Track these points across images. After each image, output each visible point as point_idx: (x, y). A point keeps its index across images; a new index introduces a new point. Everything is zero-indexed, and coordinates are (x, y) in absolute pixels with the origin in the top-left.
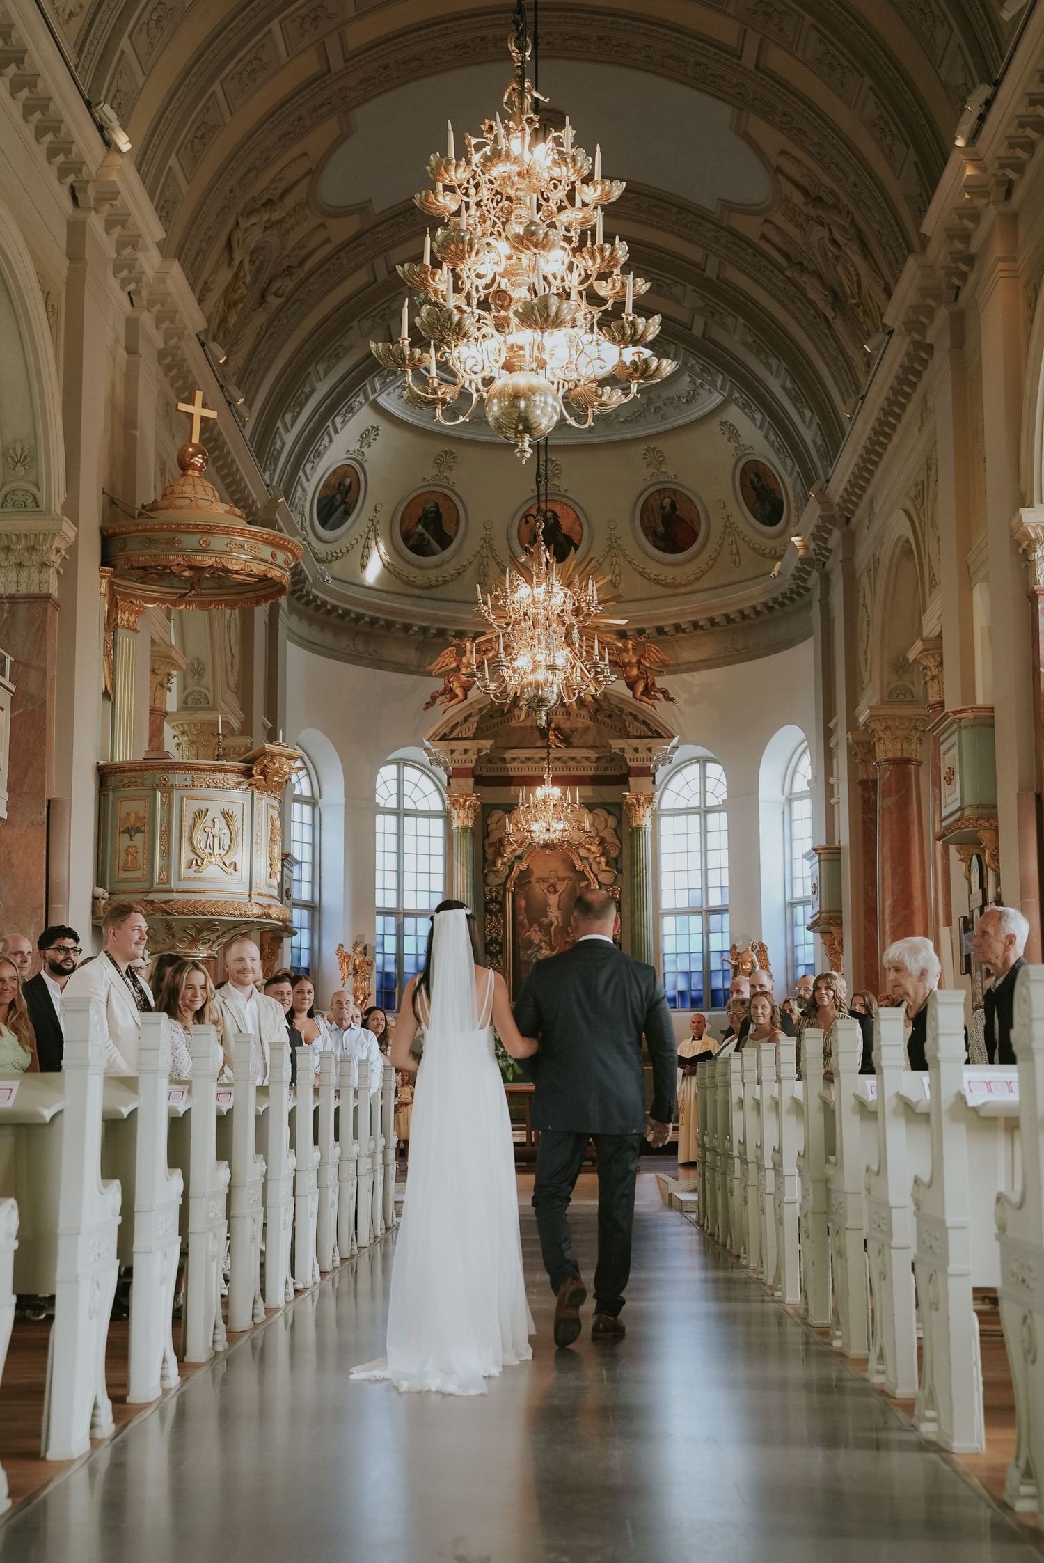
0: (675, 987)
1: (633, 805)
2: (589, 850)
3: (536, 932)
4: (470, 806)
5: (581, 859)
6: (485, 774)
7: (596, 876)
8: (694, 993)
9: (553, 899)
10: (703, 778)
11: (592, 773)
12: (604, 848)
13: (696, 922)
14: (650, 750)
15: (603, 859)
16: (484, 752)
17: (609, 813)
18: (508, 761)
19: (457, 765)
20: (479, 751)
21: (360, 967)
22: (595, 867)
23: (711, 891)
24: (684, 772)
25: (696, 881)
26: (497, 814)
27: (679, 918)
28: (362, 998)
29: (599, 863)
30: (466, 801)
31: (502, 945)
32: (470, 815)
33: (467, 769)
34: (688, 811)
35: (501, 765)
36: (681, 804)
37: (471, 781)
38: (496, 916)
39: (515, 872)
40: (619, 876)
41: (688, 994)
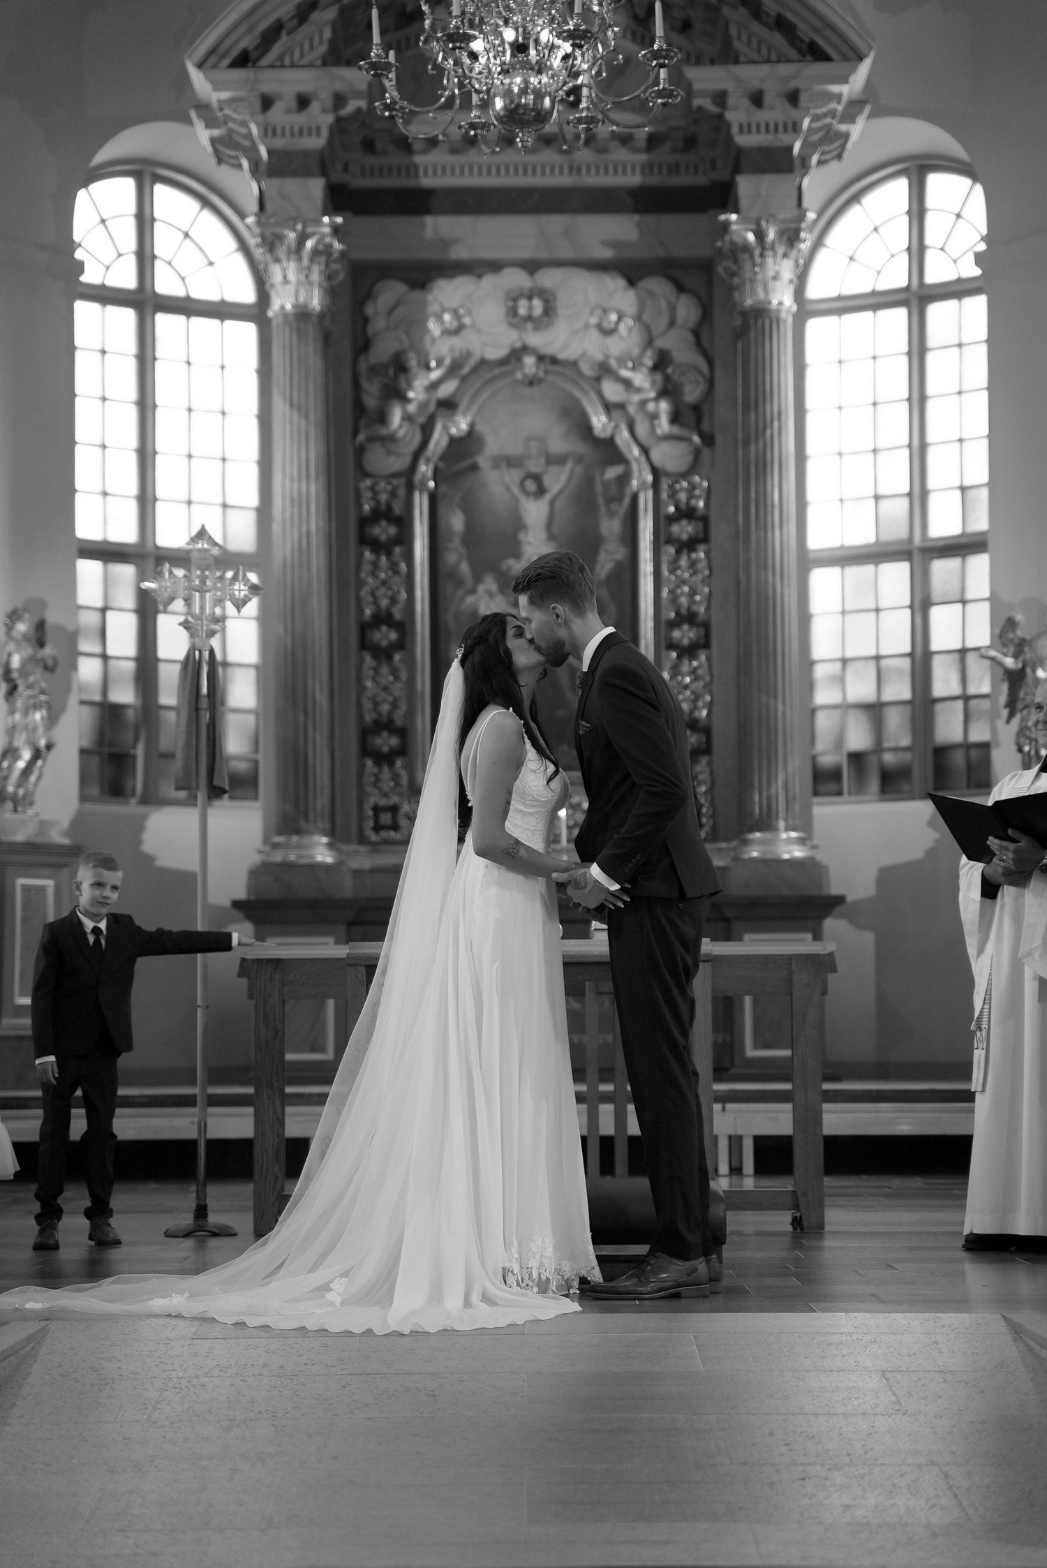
0: (840, 740)
1: (746, 248)
2: (627, 384)
3: (490, 594)
4: (316, 253)
5: (608, 407)
6: (358, 182)
7: (645, 451)
8: (888, 758)
9: (535, 512)
10: (918, 212)
11: (634, 180)
12: (667, 379)
13: (896, 577)
14: (793, 98)
15: (664, 406)
16: (352, 106)
17: (680, 288)
18: (417, 146)
19: (279, 143)
20: (339, 100)
21: (23, 671)
22: (642, 428)
23: (934, 502)
24: (869, 200)
25: (897, 477)
26: (391, 292)
27: (853, 572)
28: (26, 755)
29: (654, 417)
30: (302, 238)
31: (404, 628)
32: (316, 276)
33: (306, 154)
34: (877, 301)
35: (396, 158)
36: (860, 284)
37: (316, 187)
38: (389, 554)
39: (438, 440)
40: (706, 452)
41: (873, 759)
